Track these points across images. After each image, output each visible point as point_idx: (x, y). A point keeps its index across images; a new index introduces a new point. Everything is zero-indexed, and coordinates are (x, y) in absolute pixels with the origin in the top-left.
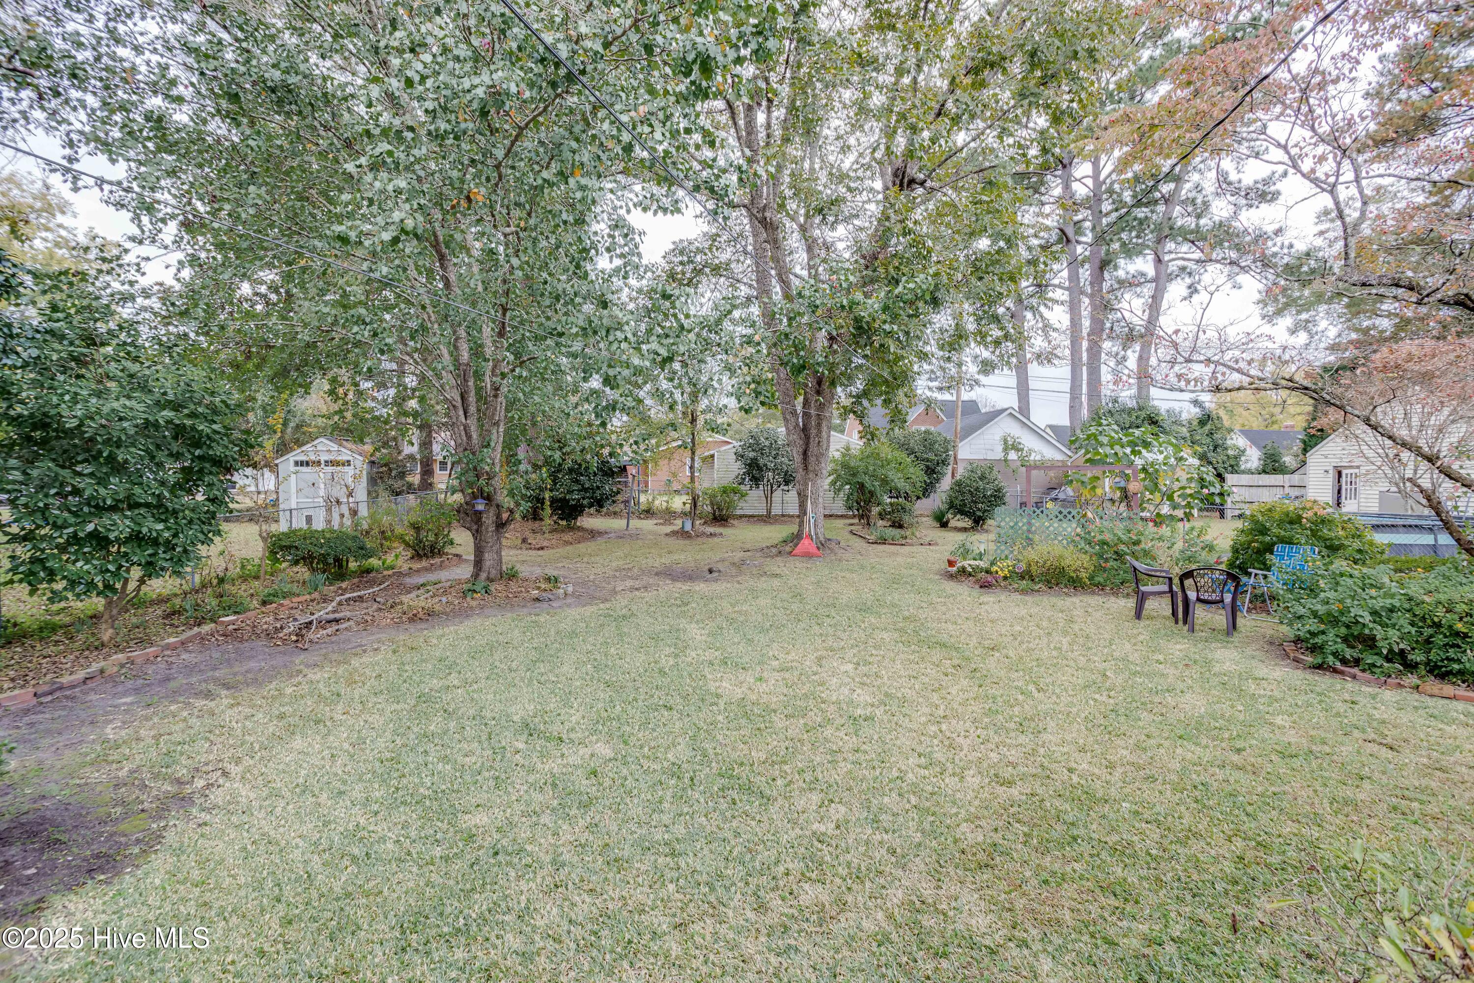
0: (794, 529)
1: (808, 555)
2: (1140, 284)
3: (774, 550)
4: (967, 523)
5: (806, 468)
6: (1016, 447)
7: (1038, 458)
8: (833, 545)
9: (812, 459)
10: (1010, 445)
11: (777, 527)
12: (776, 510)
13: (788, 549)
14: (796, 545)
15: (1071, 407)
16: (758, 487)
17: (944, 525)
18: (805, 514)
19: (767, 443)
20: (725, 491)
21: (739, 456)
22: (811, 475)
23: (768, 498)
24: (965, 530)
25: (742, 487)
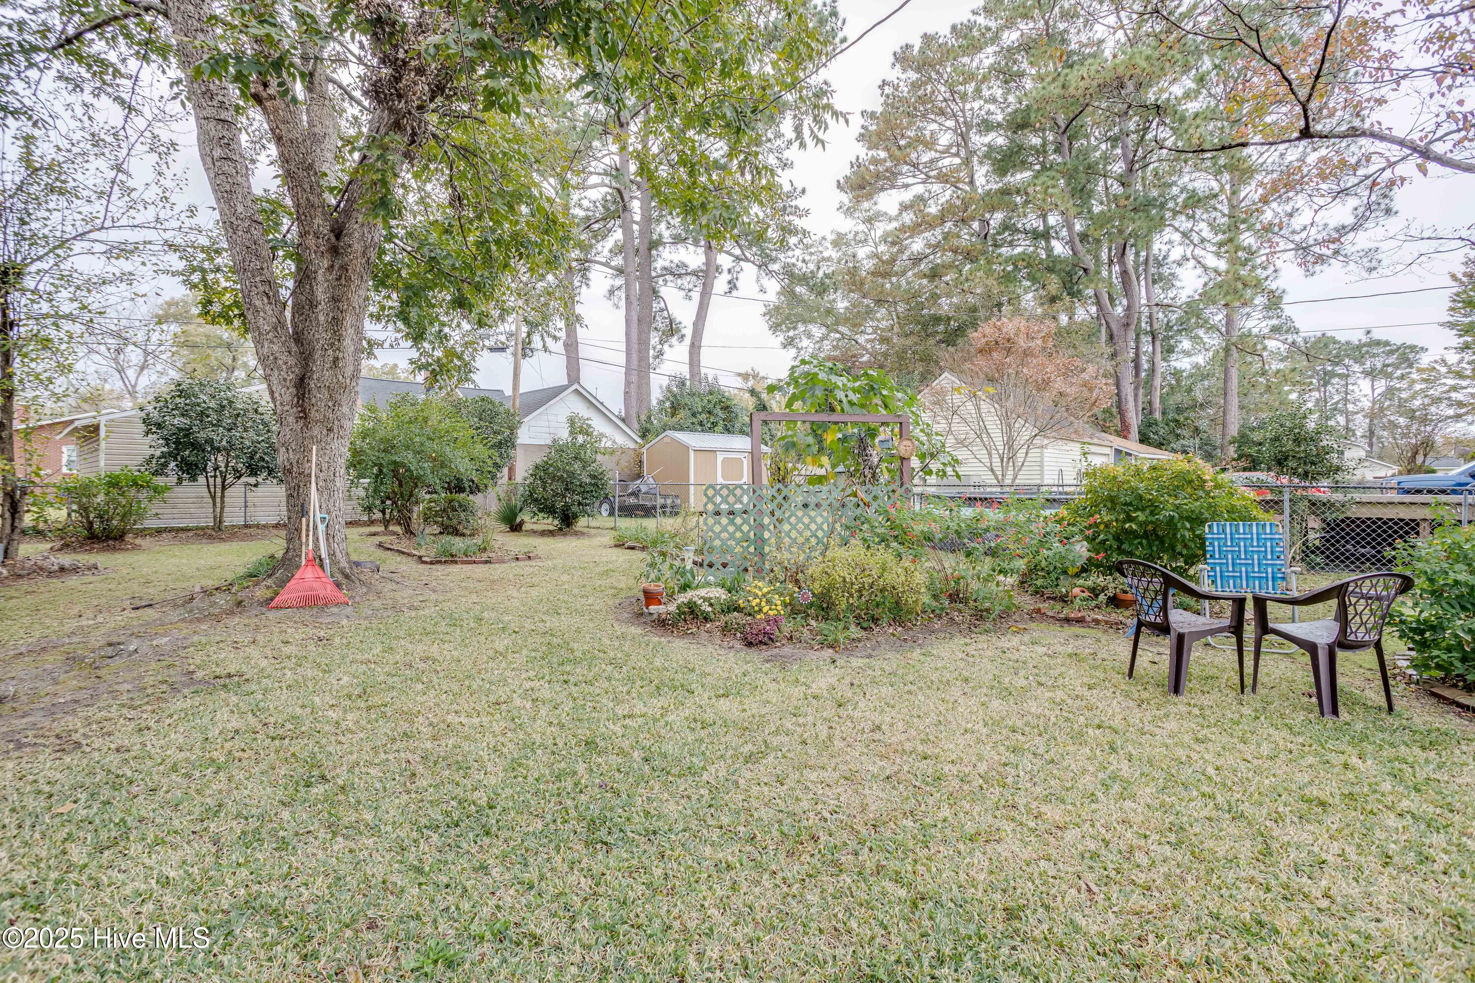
0: (276, 546)
1: (311, 602)
2: (680, 276)
3: (222, 600)
4: (550, 523)
5: (304, 415)
6: (586, 431)
7: (609, 444)
8: (366, 574)
9: (319, 397)
10: (577, 426)
11: (234, 546)
12: (233, 517)
13: (261, 593)
14: (283, 583)
15: (626, 393)
16: (193, 478)
17: (516, 528)
18: (303, 512)
19: (213, 404)
20: (113, 483)
21: (151, 425)
22: (316, 431)
23: (217, 497)
24: (551, 533)
25: (160, 481)
